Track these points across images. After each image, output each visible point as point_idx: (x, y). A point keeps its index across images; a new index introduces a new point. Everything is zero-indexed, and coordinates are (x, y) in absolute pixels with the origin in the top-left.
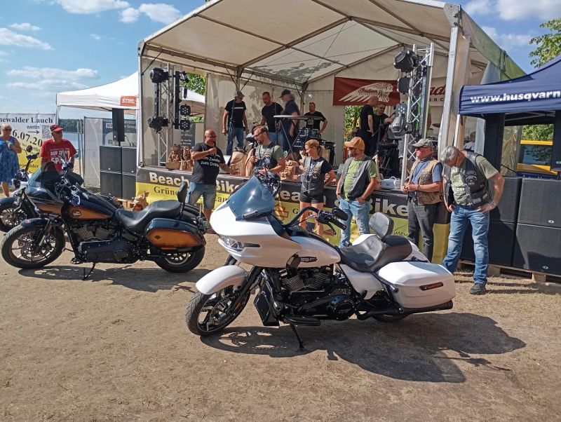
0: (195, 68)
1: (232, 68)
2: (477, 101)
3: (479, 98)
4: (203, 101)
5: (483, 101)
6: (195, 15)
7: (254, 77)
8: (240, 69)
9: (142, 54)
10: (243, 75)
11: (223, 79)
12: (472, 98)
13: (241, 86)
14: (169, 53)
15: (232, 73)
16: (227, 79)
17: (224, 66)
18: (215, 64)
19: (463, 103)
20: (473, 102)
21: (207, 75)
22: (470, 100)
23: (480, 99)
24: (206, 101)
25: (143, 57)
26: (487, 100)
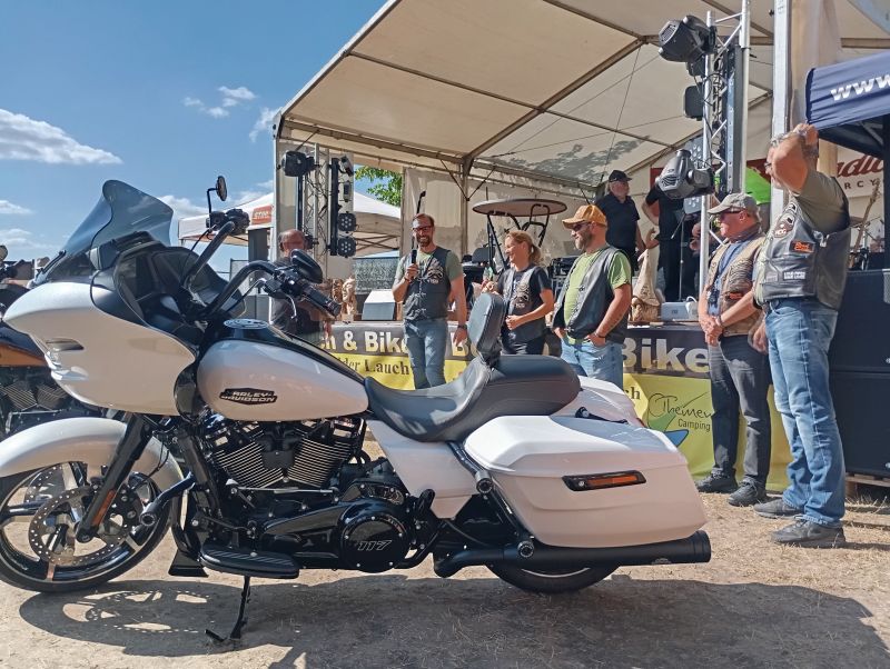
0: (380, 158)
1: (453, 160)
2: (846, 96)
3: (849, 87)
4: (399, 215)
5: (859, 92)
6: (347, 53)
7: (496, 175)
8: (467, 161)
9: (279, 136)
10: (473, 171)
11: (436, 179)
12: (833, 91)
13: (471, 190)
14: (331, 134)
15: (454, 168)
16: (442, 178)
17: (437, 156)
18: (418, 153)
19: (815, 106)
20: (837, 98)
21: (404, 171)
22: (831, 96)
23: (853, 89)
24: (403, 214)
25: (281, 141)
26: (869, 89)
